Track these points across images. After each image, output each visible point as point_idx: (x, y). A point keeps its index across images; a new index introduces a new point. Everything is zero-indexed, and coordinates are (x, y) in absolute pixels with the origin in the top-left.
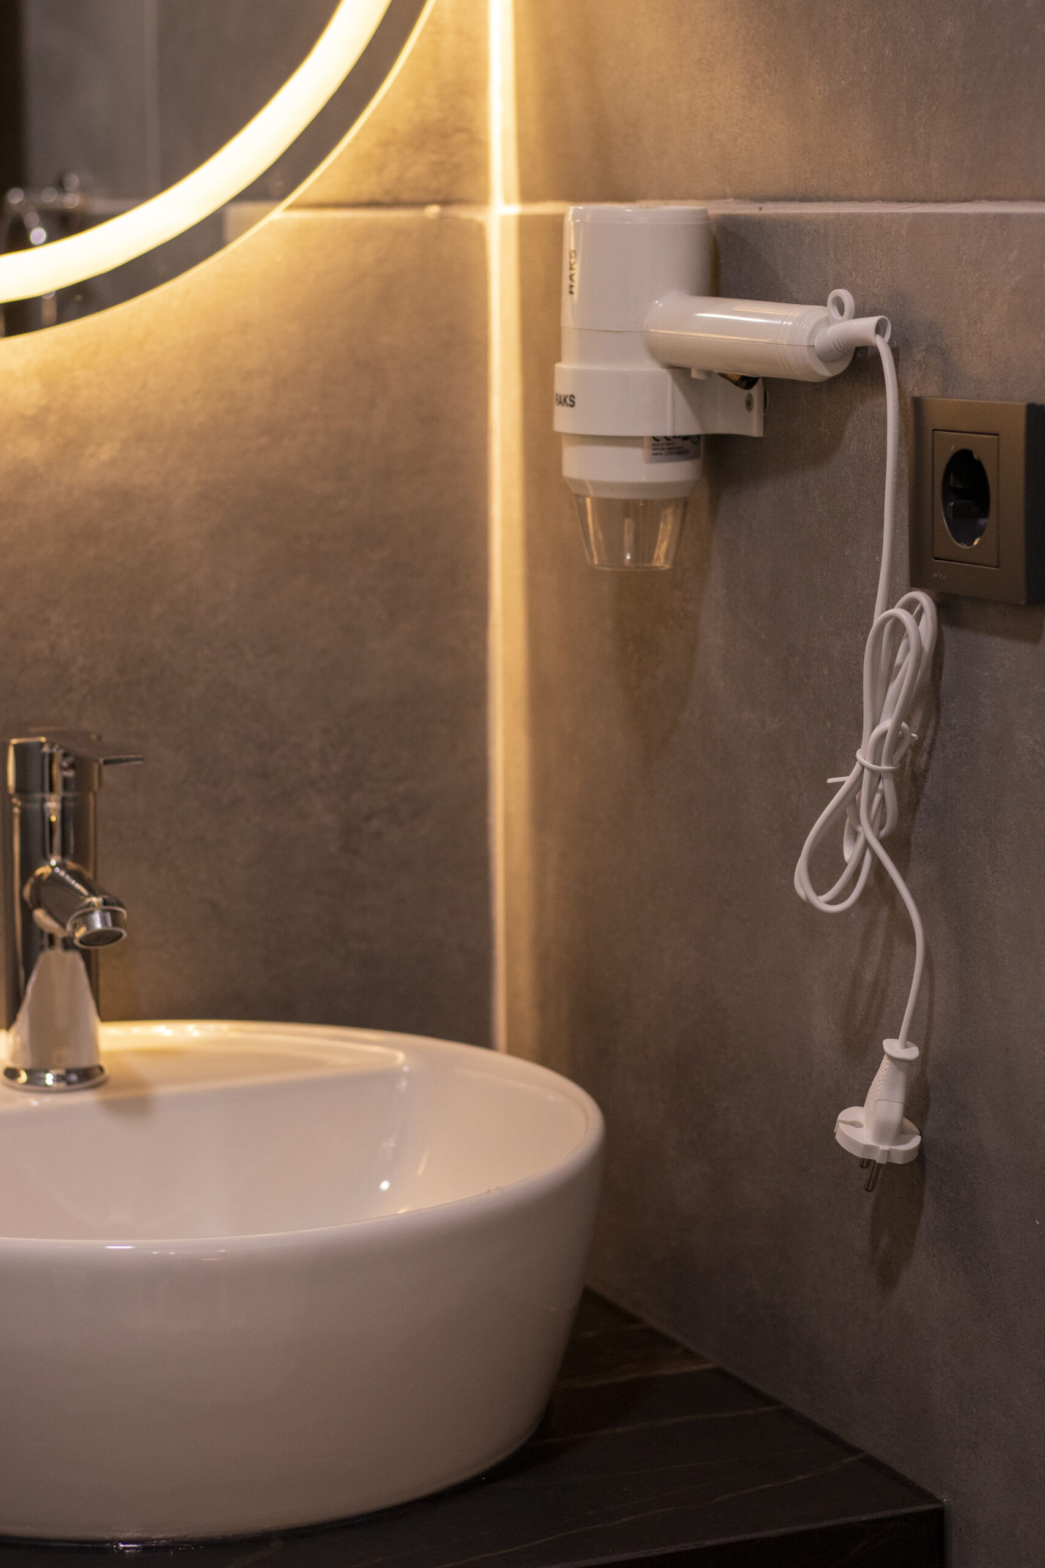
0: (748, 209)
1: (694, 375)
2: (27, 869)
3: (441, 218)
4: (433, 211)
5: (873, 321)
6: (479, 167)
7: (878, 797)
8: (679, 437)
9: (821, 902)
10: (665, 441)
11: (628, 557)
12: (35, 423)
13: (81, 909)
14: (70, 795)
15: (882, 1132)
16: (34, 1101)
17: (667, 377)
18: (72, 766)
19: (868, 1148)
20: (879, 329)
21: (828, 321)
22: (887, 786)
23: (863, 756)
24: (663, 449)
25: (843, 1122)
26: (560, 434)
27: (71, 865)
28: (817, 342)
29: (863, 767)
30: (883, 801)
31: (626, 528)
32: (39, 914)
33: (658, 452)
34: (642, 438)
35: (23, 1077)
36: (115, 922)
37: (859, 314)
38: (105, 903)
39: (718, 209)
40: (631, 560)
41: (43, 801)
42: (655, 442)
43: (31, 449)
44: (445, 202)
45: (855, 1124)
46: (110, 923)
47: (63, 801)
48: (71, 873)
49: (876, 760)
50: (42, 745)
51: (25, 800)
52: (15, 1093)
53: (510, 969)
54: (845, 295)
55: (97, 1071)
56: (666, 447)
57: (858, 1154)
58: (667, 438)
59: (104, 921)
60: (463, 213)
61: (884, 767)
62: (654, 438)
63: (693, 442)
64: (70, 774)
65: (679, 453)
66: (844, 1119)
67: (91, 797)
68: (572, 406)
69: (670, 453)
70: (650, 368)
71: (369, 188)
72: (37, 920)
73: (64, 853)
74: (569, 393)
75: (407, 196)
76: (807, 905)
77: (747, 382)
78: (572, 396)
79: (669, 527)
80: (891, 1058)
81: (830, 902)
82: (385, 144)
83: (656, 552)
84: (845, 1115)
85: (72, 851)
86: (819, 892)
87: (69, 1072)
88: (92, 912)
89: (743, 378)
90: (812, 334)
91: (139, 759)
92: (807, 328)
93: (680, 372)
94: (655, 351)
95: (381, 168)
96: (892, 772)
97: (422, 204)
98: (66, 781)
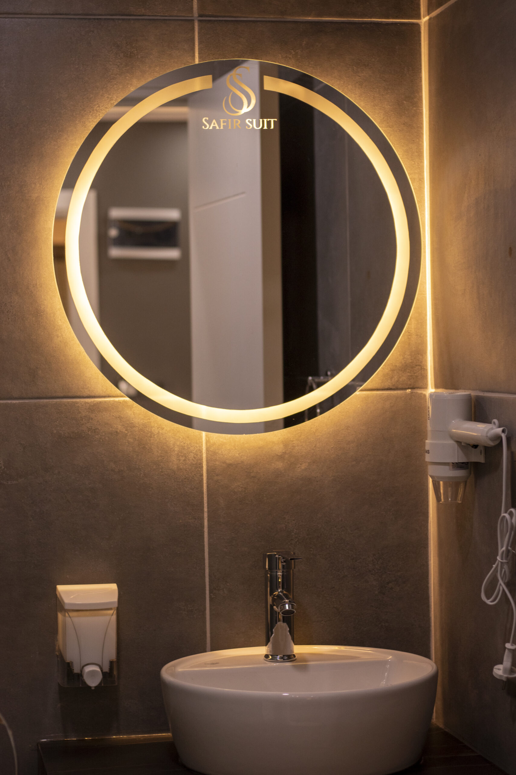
0: (481, 394)
1: (463, 444)
2: (272, 593)
3: (412, 393)
4: (409, 391)
5: (501, 429)
6: (424, 377)
7: (503, 570)
8: (461, 463)
9: (489, 602)
10: (456, 464)
11: (450, 499)
12: (281, 457)
13: (282, 603)
14: (285, 571)
15: (505, 671)
16: (275, 664)
17: (456, 445)
18: (285, 562)
19: (501, 676)
20: (503, 431)
21: (492, 429)
22: (506, 567)
23: (499, 558)
24: (455, 466)
25: (495, 668)
26: (427, 462)
27: (285, 592)
28: (489, 435)
29: (499, 561)
30: (505, 571)
31: (449, 490)
32: (275, 607)
33: (454, 467)
34: (449, 463)
35: (270, 657)
36: (293, 608)
37: (500, 427)
38: (290, 602)
39: (473, 393)
40: (451, 500)
41: (277, 572)
42: (453, 464)
43: (280, 465)
44: (413, 388)
45: (499, 669)
46: (291, 607)
47: (283, 572)
48: (284, 594)
49: (502, 559)
50: (275, 555)
51: (271, 572)
52: (267, 662)
53: (435, 633)
54: (496, 421)
55: (293, 656)
56: (456, 466)
57: (498, 677)
58: (456, 463)
59: (289, 607)
60: (419, 391)
61: (504, 561)
62: (453, 463)
63: (466, 464)
64: (284, 564)
65: (460, 468)
66: (496, 668)
67: (292, 571)
68: (429, 453)
69: (457, 468)
70: (451, 442)
71: (388, 384)
72: (274, 609)
73: (283, 588)
74: (428, 449)
75: (400, 386)
76: (485, 603)
77: (475, 446)
78: (429, 450)
79: (462, 490)
80: (509, 649)
81: (491, 602)
82: (393, 370)
83: (458, 498)
84: (496, 667)
85: (285, 587)
86: (488, 599)
87: (284, 656)
88: (285, 604)
89: (474, 445)
90: (487, 432)
91: (301, 559)
92: (486, 430)
93: (459, 443)
94: (452, 437)
95: (392, 378)
96: (508, 563)
97: (406, 389)
98: (283, 566)
